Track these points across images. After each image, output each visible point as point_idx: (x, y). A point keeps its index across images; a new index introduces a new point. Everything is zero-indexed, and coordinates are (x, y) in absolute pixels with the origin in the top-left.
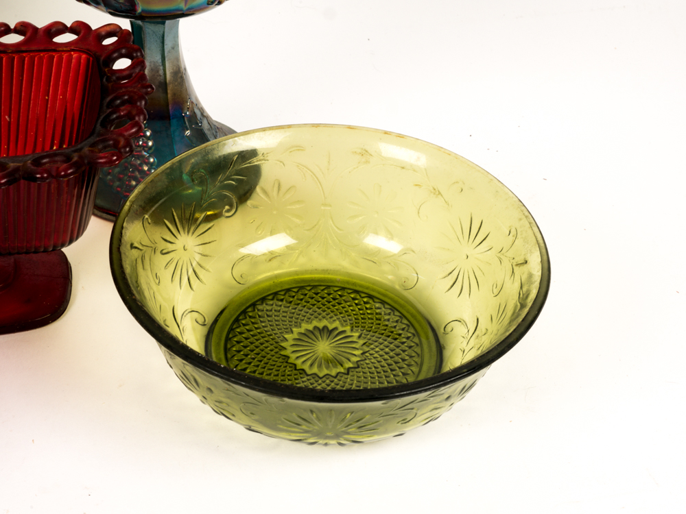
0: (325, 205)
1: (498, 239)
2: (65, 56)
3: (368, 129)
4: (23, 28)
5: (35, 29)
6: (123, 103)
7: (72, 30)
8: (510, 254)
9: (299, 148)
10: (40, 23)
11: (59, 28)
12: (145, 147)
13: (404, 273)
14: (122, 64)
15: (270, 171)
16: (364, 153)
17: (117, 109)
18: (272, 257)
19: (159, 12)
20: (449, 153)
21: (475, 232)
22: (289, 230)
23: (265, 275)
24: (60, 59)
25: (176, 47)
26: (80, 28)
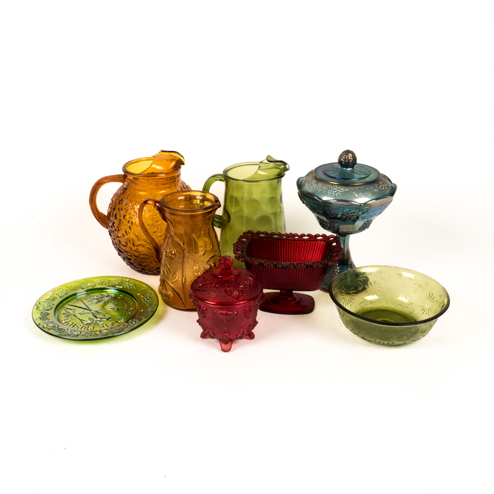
0: (388, 289)
1: (437, 298)
2: (319, 242)
3: (401, 268)
4: (309, 235)
5: (312, 235)
6: (335, 252)
7: (322, 236)
8: (440, 301)
9: (381, 272)
10: (313, 234)
11: (318, 235)
12: (337, 272)
13: (409, 310)
14: (334, 244)
15: (371, 279)
16: (400, 275)
17: (334, 254)
18: (371, 302)
19: (345, 232)
20: (425, 275)
21: (431, 297)
22: (377, 295)
23: (369, 306)
24: (318, 243)
25: (348, 244)
26: (324, 236)
